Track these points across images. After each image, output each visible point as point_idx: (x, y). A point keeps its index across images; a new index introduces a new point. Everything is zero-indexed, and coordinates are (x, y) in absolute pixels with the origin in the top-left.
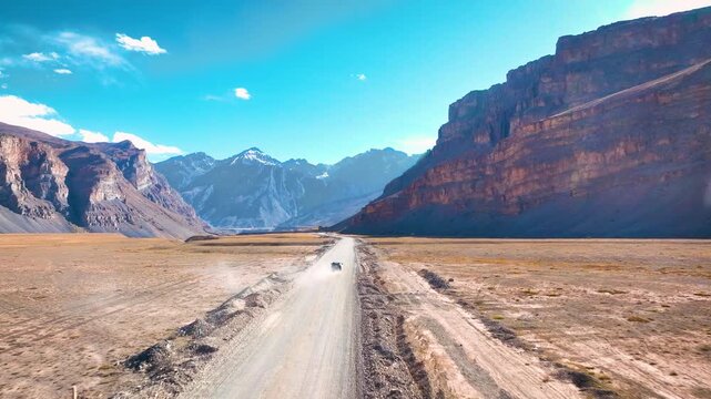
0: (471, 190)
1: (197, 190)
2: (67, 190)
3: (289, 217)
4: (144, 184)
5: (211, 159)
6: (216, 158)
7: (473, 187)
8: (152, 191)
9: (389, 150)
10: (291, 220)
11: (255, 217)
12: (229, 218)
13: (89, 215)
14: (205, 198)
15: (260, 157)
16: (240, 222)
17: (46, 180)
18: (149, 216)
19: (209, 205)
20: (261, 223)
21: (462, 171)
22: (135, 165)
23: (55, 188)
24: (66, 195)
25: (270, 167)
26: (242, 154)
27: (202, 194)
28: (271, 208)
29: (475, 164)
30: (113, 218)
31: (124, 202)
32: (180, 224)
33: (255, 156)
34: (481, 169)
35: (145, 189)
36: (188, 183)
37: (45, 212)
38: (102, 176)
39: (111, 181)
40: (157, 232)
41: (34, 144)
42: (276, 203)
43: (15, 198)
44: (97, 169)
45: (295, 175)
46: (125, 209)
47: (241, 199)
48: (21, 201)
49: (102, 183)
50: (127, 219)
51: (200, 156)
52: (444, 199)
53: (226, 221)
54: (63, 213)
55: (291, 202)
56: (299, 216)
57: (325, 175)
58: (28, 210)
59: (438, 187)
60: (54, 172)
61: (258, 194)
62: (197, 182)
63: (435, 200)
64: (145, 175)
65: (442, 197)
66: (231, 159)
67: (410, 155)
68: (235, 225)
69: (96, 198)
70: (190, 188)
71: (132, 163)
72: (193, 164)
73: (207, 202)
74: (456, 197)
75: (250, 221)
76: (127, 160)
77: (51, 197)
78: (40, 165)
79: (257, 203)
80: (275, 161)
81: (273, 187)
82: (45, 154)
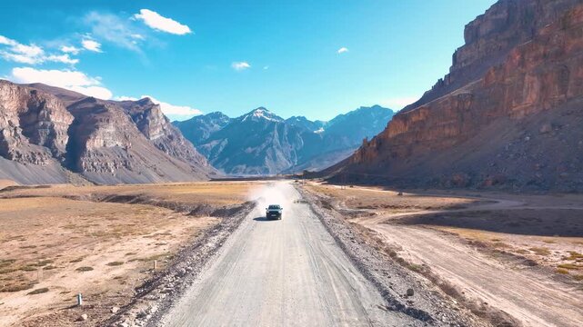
1: (214, 143)
2: (68, 137)
3: (290, 165)
4: (156, 135)
5: (227, 118)
6: (231, 117)
8: (164, 141)
9: (376, 108)
10: (291, 168)
11: (261, 165)
12: (240, 166)
13: (84, 162)
14: (221, 149)
15: (265, 114)
16: (248, 170)
17: (44, 127)
18: (152, 163)
19: (223, 156)
20: (267, 171)
22: (148, 118)
23: (53, 135)
24: (66, 142)
25: (275, 123)
26: (252, 113)
27: (217, 147)
28: (275, 158)
30: (111, 165)
31: (126, 149)
32: (184, 170)
33: (262, 115)
35: (158, 139)
36: (208, 137)
37: (38, 158)
38: (101, 124)
39: (111, 129)
40: (156, 178)
41: (33, 92)
42: (279, 153)
43: (6, 144)
44: (98, 117)
45: (297, 129)
46: (125, 156)
47: (250, 150)
48: (13, 147)
49: (101, 131)
50: (125, 165)
51: (217, 116)
53: (237, 169)
54: (59, 159)
55: (292, 152)
56: (298, 165)
57: (322, 130)
58: (20, 156)
60: (53, 120)
61: (264, 145)
62: (214, 136)
64: (157, 127)
66: (242, 117)
69: (94, 144)
70: (208, 141)
71: (145, 116)
72: (212, 122)
73: (222, 153)
75: (257, 168)
76: (141, 113)
77: (49, 144)
78: (39, 112)
79: (263, 154)
80: (279, 118)
81: (276, 139)
82: (45, 102)
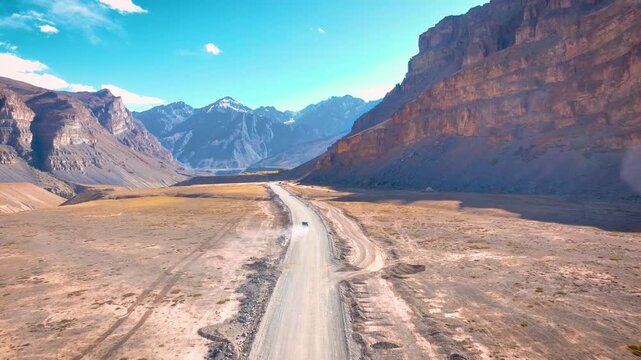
0: (520, 111)
1: (177, 136)
2: (32, 135)
3: (260, 158)
4: (120, 129)
5: (191, 108)
6: (195, 107)
7: (526, 105)
8: (128, 136)
9: (348, 98)
10: (261, 161)
11: (229, 159)
12: (207, 160)
13: (52, 160)
14: (185, 142)
15: (233, 104)
16: (216, 163)
17: (6, 125)
18: (120, 160)
19: (188, 149)
20: (235, 164)
21: (499, 79)
22: (110, 112)
23: (16, 133)
24: (30, 140)
25: (242, 113)
26: (218, 103)
27: (182, 139)
28: (243, 151)
29: (524, 65)
30: (80, 163)
31: (93, 146)
32: (152, 167)
33: (229, 105)
34: (537, 75)
35: (121, 134)
36: (170, 129)
37: (4, 157)
38: (66, 121)
39: (77, 126)
40: (127, 176)
42: (248, 146)
44: (62, 114)
45: (265, 121)
46: (93, 153)
47: (216, 142)
49: (67, 128)
50: (94, 163)
51: (179, 106)
52: (465, 127)
53: (204, 163)
54: (25, 158)
55: (262, 145)
56: (269, 157)
57: (292, 121)
59: (455, 109)
60: (15, 117)
61: (232, 138)
62: (178, 128)
63: (449, 129)
64: (120, 121)
65: (462, 125)
66: (208, 107)
67: (367, 101)
68: (212, 166)
69: (61, 142)
70: (171, 133)
71: (107, 109)
72: (174, 113)
73: (187, 146)
74: (491, 122)
75: (225, 162)
76: (101, 107)
77: (13, 142)
79: (231, 146)
80: (247, 108)
81: (245, 131)
82: (5, 98)
